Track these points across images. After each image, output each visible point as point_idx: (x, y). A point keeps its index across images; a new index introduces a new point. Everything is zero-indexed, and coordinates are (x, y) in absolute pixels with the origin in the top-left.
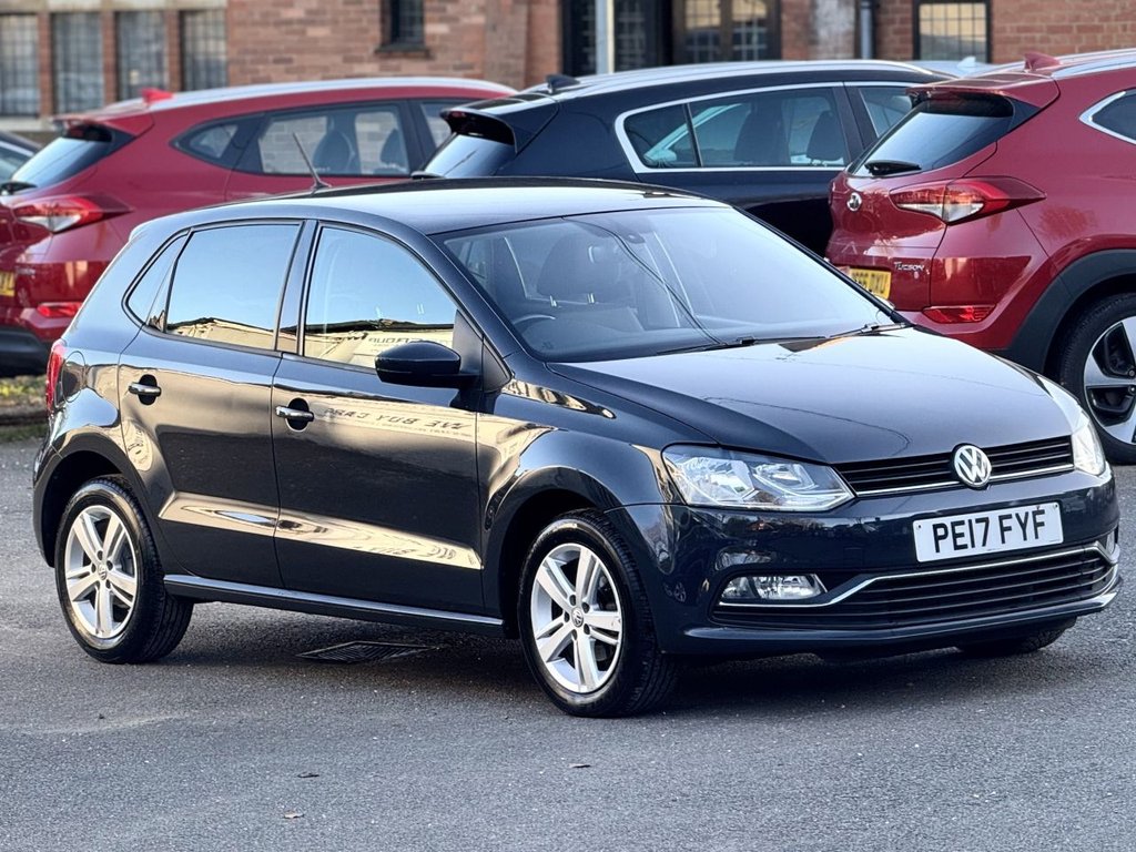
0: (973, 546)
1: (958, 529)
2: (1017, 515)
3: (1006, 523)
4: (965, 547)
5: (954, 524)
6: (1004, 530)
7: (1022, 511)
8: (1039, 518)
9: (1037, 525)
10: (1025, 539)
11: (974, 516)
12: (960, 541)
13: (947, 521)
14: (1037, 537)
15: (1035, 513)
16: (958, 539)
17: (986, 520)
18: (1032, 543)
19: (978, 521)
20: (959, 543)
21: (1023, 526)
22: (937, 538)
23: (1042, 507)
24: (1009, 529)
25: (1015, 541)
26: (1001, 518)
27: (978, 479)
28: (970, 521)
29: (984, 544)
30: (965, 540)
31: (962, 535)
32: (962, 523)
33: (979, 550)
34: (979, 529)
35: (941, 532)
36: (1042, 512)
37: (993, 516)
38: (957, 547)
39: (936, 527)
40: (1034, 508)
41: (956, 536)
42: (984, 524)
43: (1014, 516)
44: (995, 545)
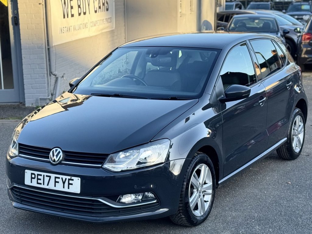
0: (44, 184)
1: (39, 177)
2: (62, 178)
3: (57, 180)
4: (41, 184)
5: (38, 175)
6: (56, 182)
7: (64, 177)
8: (71, 182)
9: (69, 184)
10: (64, 187)
11: (46, 174)
12: (39, 181)
13: (36, 173)
14: (69, 188)
15: (69, 180)
16: (39, 180)
17: (50, 177)
18: (66, 190)
19: (47, 176)
20: (39, 182)
21: (64, 183)
22: (32, 178)
23: (73, 178)
24: (58, 182)
25: (59, 187)
26: (56, 178)
27: (54, 161)
28: (44, 176)
29: (48, 185)
30: (41, 182)
31: (40, 179)
32: (41, 175)
33: (45, 186)
34: (47, 179)
35: (33, 176)
36: (73, 180)
37: (53, 176)
38: (38, 183)
39: (32, 174)
40: (69, 177)
41: (38, 179)
42: (49, 178)
43: (61, 178)
44: (51, 186)
